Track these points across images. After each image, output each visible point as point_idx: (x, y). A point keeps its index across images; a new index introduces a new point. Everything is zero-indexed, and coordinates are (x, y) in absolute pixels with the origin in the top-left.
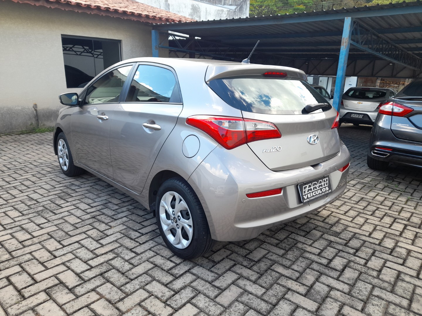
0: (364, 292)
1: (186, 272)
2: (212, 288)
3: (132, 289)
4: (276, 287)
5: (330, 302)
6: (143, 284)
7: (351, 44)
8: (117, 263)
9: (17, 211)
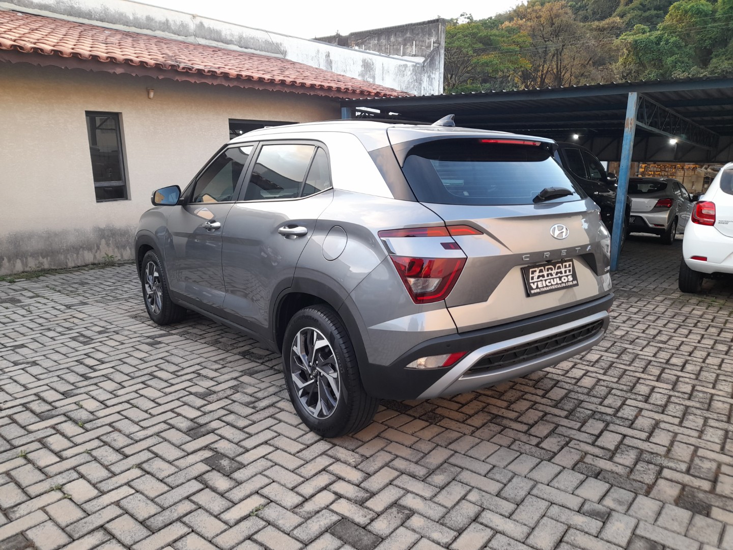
7: (637, 126)
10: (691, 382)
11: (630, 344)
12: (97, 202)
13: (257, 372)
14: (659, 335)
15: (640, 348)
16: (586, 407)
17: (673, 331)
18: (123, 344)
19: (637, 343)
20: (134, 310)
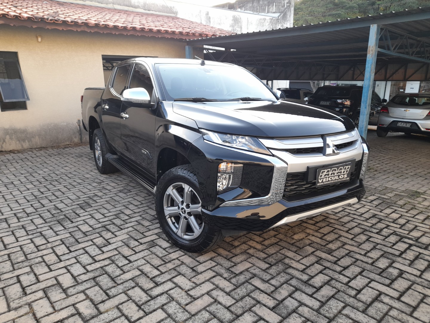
0: (334, 310)
1: (167, 281)
2: (186, 297)
3: (115, 293)
4: (247, 299)
5: (294, 317)
6: (125, 289)
7: (378, 51)
8: (111, 268)
9: (42, 219)
12: (3, 111)
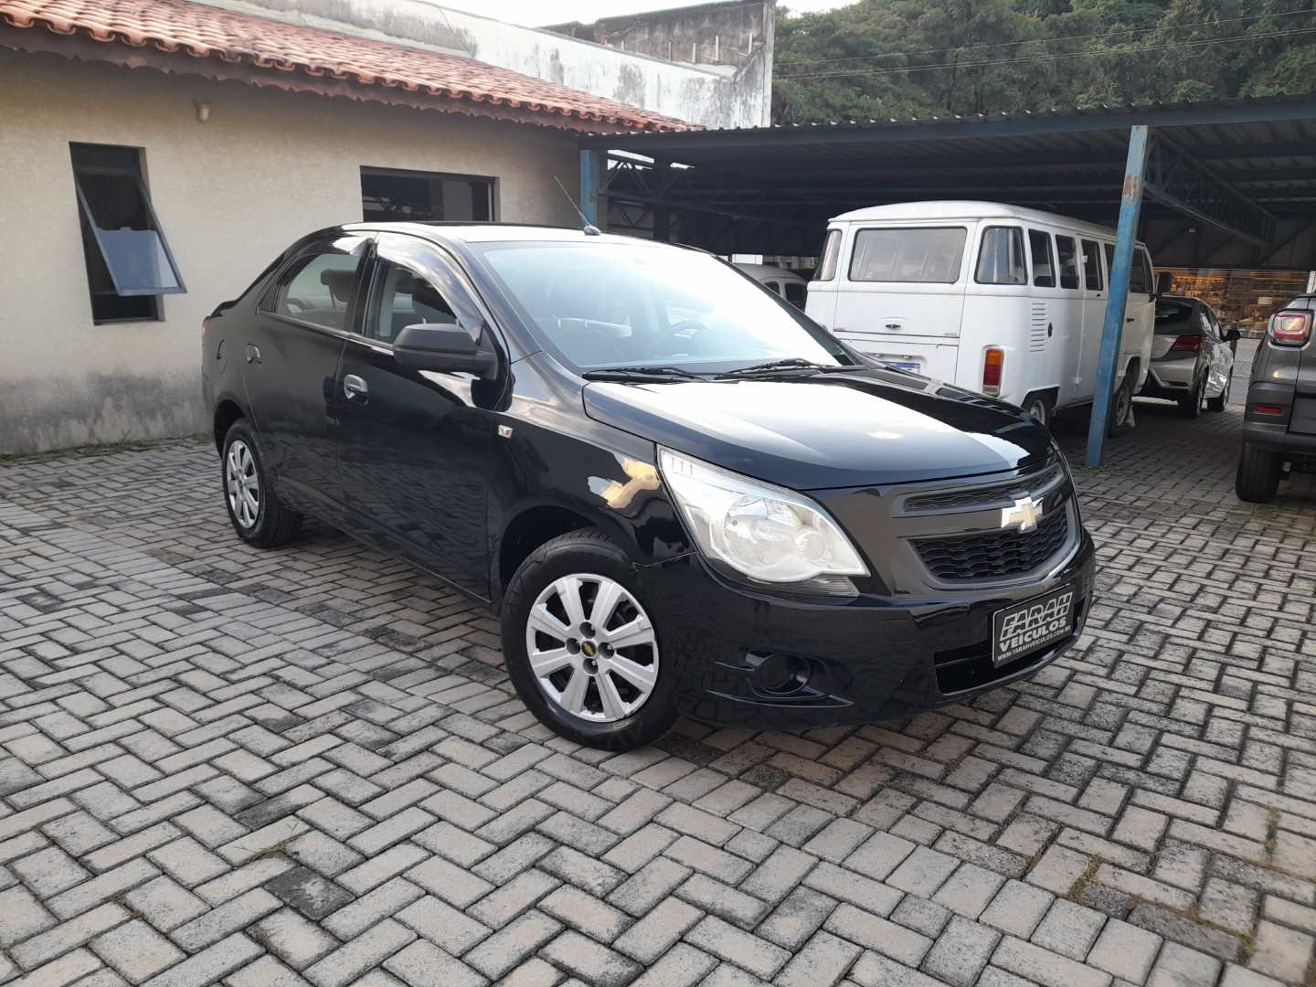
7: (1145, 191)
10: (1281, 694)
11: (1149, 613)
12: (96, 324)
13: (400, 674)
14: (1202, 595)
15: (1170, 622)
16: (1082, 750)
17: (1226, 586)
18: (123, 611)
19: (1161, 612)
20: (159, 538)
